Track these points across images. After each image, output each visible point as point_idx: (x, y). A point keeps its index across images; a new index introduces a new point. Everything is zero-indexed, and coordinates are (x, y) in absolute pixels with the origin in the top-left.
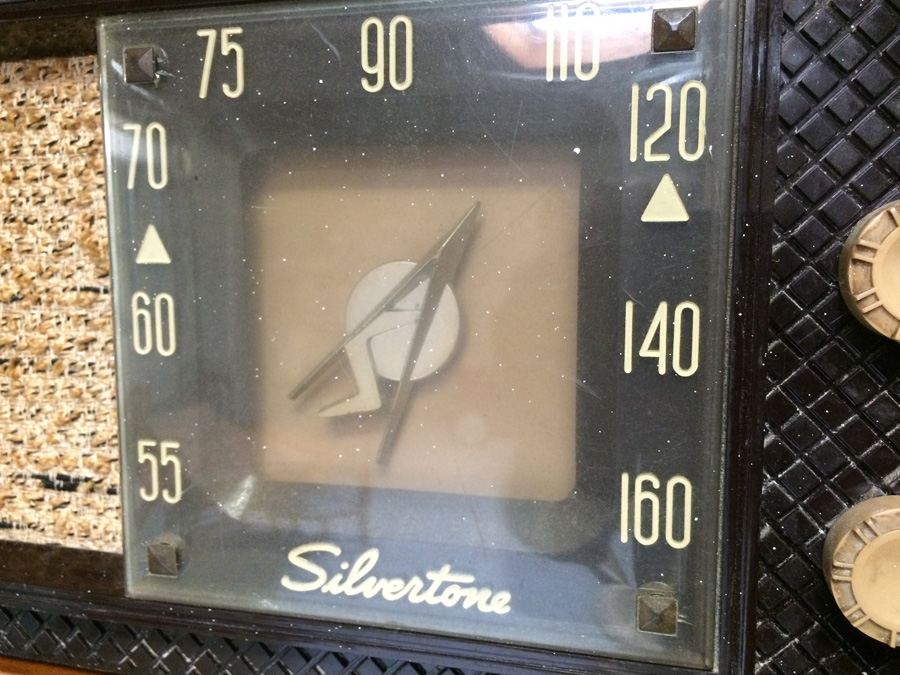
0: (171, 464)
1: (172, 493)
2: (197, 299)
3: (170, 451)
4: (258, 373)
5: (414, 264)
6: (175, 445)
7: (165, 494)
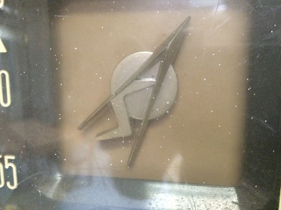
0: (10, 168)
1: (12, 184)
2: (22, 73)
3: (10, 161)
4: (60, 117)
5: (152, 53)
6: (13, 158)
7: (8, 184)
